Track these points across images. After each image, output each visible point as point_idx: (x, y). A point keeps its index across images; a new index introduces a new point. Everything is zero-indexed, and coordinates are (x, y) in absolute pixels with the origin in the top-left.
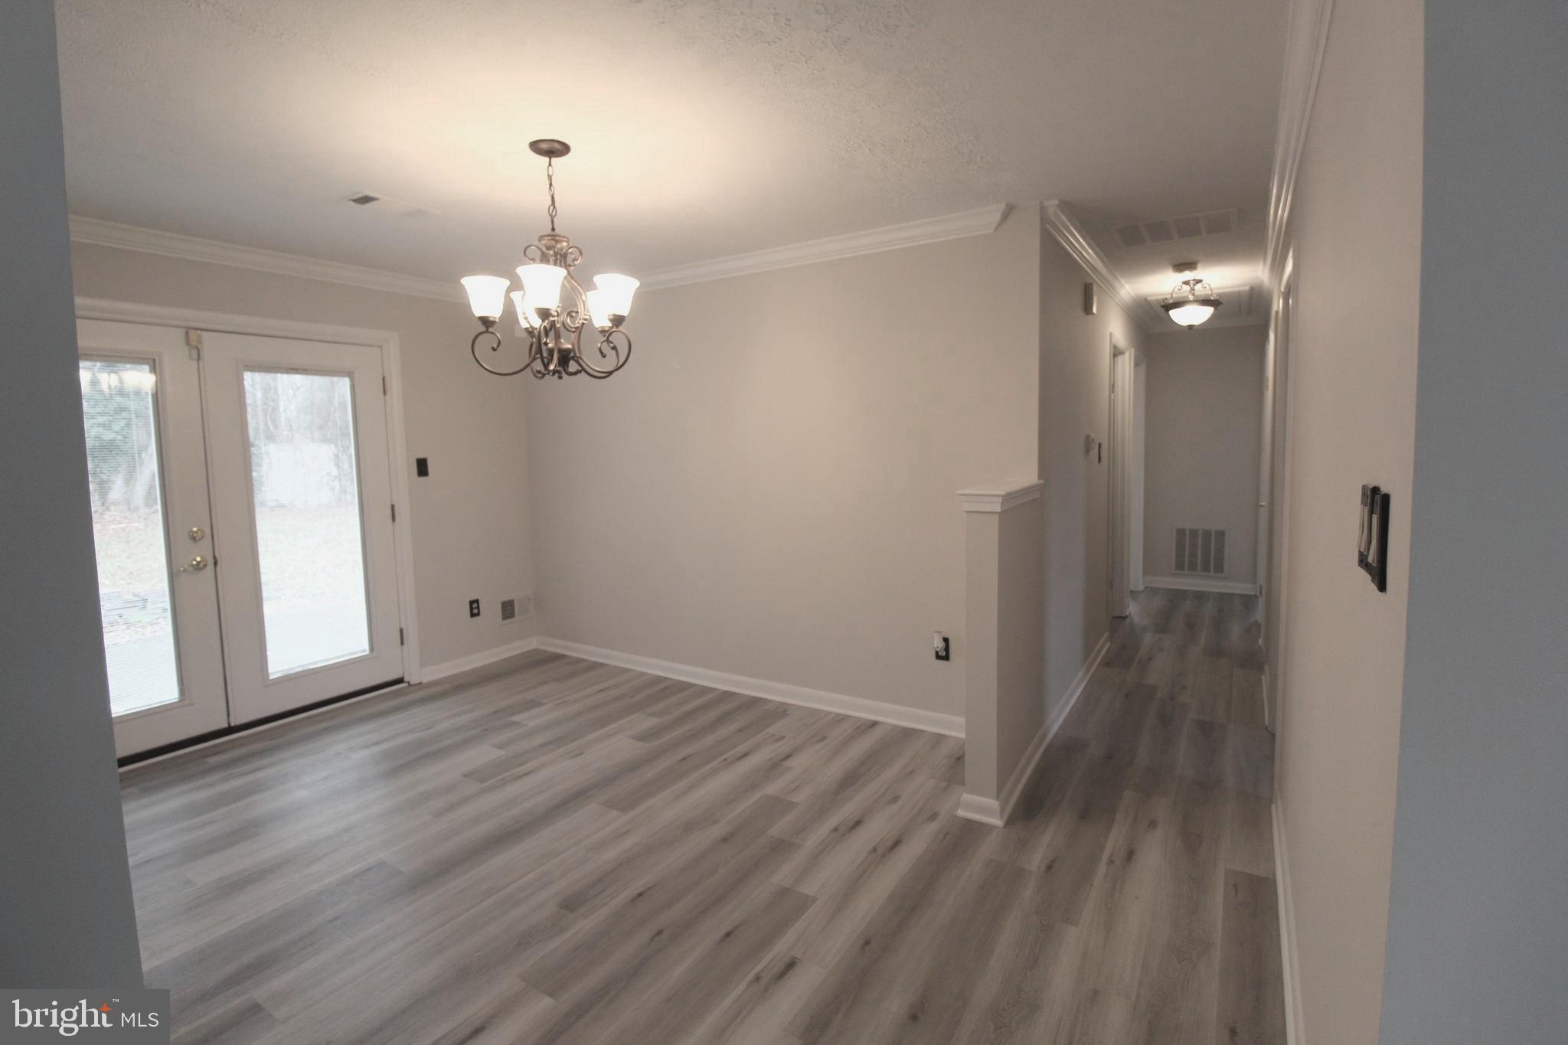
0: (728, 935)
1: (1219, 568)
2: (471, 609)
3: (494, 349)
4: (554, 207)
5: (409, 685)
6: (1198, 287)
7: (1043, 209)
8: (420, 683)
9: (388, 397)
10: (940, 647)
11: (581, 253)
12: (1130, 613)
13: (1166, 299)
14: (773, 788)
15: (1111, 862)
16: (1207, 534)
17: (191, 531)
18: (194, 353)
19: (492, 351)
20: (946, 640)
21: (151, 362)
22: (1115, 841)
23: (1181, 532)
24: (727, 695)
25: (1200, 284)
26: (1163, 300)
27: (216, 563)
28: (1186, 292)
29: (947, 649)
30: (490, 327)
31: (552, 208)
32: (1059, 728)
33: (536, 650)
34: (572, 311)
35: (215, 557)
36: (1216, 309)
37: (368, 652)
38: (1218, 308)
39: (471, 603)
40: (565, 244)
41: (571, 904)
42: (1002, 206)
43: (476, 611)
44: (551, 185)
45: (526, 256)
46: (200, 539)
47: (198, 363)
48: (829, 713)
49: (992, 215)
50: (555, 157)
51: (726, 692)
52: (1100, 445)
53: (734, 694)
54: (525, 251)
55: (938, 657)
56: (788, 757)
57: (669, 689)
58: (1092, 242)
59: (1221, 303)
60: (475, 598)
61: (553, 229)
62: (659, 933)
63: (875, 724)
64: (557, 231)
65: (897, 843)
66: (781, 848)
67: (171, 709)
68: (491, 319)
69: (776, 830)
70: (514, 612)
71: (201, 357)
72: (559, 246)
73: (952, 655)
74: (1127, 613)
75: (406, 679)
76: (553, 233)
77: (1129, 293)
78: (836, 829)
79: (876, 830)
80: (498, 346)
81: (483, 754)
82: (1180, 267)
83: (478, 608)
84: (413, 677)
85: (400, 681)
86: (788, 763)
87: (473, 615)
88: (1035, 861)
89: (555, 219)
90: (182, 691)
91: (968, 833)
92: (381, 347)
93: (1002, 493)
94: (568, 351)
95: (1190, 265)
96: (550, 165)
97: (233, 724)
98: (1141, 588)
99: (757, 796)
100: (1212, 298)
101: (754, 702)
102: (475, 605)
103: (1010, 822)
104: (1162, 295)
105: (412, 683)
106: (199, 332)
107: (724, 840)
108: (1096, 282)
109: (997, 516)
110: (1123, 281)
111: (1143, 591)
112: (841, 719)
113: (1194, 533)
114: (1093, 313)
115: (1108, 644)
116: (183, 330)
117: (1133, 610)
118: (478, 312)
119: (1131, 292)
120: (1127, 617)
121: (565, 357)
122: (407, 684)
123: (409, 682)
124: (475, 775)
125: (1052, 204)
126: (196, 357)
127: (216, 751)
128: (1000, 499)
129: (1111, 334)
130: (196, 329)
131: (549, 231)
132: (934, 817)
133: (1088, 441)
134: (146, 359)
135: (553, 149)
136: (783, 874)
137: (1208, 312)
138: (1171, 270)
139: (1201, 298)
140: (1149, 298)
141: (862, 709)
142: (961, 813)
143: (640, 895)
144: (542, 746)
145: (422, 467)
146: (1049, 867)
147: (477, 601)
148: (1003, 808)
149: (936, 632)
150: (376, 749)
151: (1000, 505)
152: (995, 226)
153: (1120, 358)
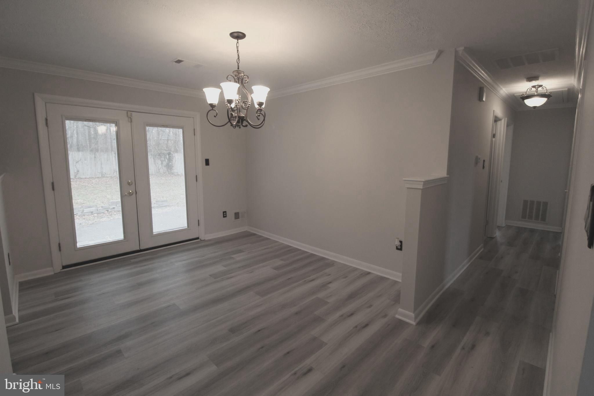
0: (288, 353)
1: (544, 219)
2: (224, 215)
3: (215, 116)
4: (239, 60)
5: (201, 240)
6: (540, 89)
7: (456, 52)
8: (205, 240)
9: (195, 136)
10: (398, 245)
11: (248, 77)
12: (496, 236)
13: (523, 94)
14: (321, 295)
15: (463, 348)
16: (539, 203)
17: (128, 182)
18: (130, 119)
19: (214, 117)
20: (401, 242)
21: (116, 123)
22: (467, 339)
23: (525, 202)
24: (312, 255)
25: (541, 87)
26: (522, 95)
27: (136, 193)
28: (534, 92)
29: (401, 246)
30: (213, 108)
31: (238, 60)
32: (451, 285)
33: (247, 231)
34: (244, 101)
35: (136, 191)
36: (548, 99)
37: (187, 228)
38: (549, 98)
39: (224, 212)
40: (242, 74)
41: (233, 330)
42: (436, 51)
43: (225, 215)
44: (238, 51)
45: (227, 79)
46: (131, 185)
47: (131, 123)
48: (351, 267)
49: (431, 55)
50: (240, 39)
51: (312, 254)
52: (484, 161)
53: (315, 255)
54: (227, 78)
55: (397, 249)
56: (330, 283)
57: (291, 250)
58: (483, 67)
59: (551, 96)
60: (225, 211)
61: (238, 68)
62: (262, 347)
63: (369, 273)
64: (240, 69)
65: (367, 325)
66: (319, 320)
67: (121, 242)
68: (214, 105)
69: (317, 313)
70: (239, 217)
71: (132, 121)
72: (240, 75)
73: (403, 248)
74: (495, 236)
75: (200, 238)
76: (238, 70)
77: (505, 92)
78: (342, 316)
79: (359, 318)
80: (216, 115)
81: (219, 268)
82: (530, 79)
83: (226, 214)
84: (202, 237)
85: (198, 238)
86: (330, 285)
87: (224, 217)
88: (427, 343)
89: (239, 64)
90: (125, 236)
91: (400, 325)
92: (193, 118)
93: (424, 180)
94: (243, 117)
95: (536, 78)
96: (238, 43)
97: (141, 249)
98: (504, 225)
99: (314, 297)
100: (547, 94)
101: (323, 259)
102: (225, 213)
103: (418, 324)
104: (520, 93)
105: (202, 239)
106: (131, 112)
107: (297, 313)
108: (486, 86)
109: (421, 191)
110: (501, 87)
111: (504, 227)
112: (356, 269)
113: (532, 202)
114: (483, 101)
115: (483, 249)
116: (126, 112)
117: (498, 234)
118: (209, 101)
119: (506, 92)
120: (494, 237)
121: (241, 120)
122: (200, 240)
123: (201, 239)
124: (214, 276)
125: (461, 49)
126: (130, 121)
127: (135, 258)
128: (422, 183)
129: (494, 111)
130: (130, 111)
131: (237, 69)
132: (385, 316)
133: (477, 160)
134: (114, 122)
135: (238, 36)
136: (315, 332)
137: (543, 100)
138: (526, 81)
139: (541, 94)
140: (515, 95)
141: (364, 267)
142: (397, 316)
143: (259, 331)
144: (239, 267)
145: (207, 162)
146: (433, 347)
147: (226, 212)
148: (416, 318)
149: (397, 238)
150: (184, 262)
151: (422, 186)
152: (433, 60)
153: (499, 123)
